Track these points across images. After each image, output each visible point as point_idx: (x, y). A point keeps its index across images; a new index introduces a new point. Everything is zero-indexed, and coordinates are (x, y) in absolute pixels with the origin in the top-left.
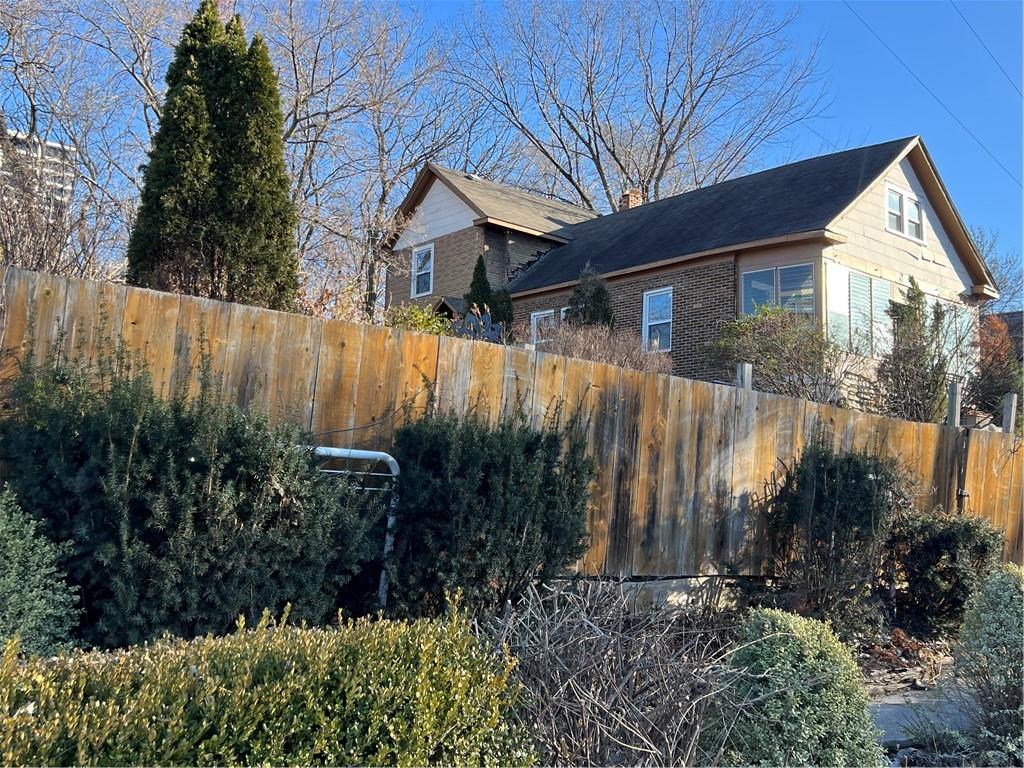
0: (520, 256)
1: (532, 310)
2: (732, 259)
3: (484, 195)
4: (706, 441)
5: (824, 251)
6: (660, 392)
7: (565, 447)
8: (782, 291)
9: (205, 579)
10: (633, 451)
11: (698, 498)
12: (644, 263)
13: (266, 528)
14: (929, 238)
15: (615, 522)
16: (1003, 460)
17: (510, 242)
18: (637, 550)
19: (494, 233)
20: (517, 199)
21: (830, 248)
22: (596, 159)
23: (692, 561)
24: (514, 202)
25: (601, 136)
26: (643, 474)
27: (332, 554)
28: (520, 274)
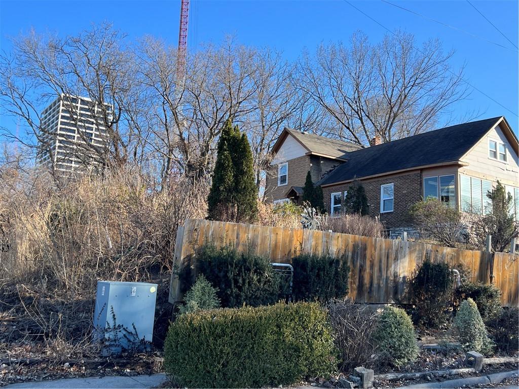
0: (326, 168)
1: (332, 192)
2: (419, 172)
3: (310, 141)
4: (390, 259)
5: (459, 169)
6: (373, 243)
7: (341, 263)
8: (441, 186)
9: (250, 298)
10: (365, 262)
11: (387, 278)
12: (382, 173)
13: (264, 285)
14: (509, 161)
15: (359, 286)
16: (510, 263)
17: (322, 162)
18: (366, 294)
19: (315, 159)
20: (325, 142)
21: (462, 168)
22: (361, 119)
23: (386, 298)
24: (323, 143)
25: (363, 110)
26: (368, 270)
27: (279, 292)
28: (326, 176)
